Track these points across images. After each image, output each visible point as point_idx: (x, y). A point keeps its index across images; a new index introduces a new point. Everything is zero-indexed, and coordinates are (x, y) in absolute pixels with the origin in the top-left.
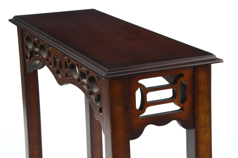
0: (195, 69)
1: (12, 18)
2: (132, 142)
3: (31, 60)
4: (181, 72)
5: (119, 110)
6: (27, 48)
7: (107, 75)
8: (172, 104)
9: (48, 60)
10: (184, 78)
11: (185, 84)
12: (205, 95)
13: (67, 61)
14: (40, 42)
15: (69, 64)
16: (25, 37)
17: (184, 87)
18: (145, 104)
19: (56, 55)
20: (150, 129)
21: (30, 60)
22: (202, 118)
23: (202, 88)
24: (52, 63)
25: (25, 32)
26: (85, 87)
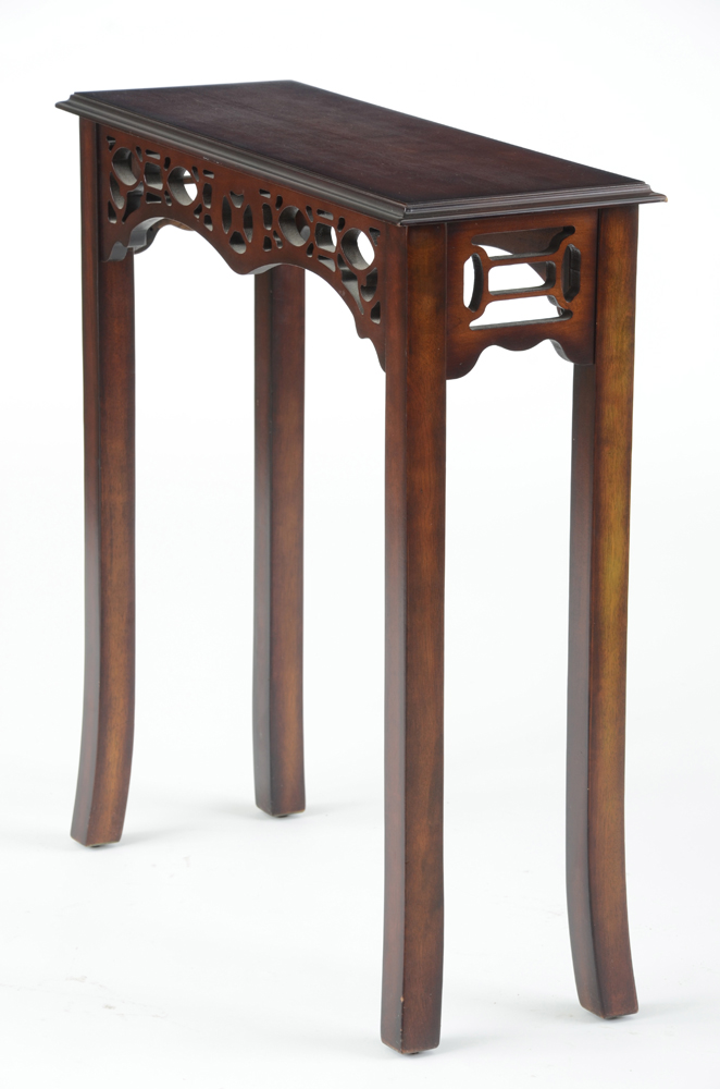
0: (602, 216)
1: (66, 98)
2: (451, 384)
3: (127, 220)
4: (568, 221)
5: (426, 303)
6: (116, 183)
7: (405, 216)
8: (544, 299)
9: (199, 211)
10: (573, 237)
11: (577, 253)
12: (623, 283)
13: (272, 204)
14: (172, 164)
15: (277, 212)
16: (108, 155)
17: (573, 260)
18: (482, 296)
19: (232, 193)
20: (492, 355)
21: (124, 219)
22: (613, 338)
23: (616, 263)
24: (217, 216)
25: (109, 138)
26: (331, 265)
